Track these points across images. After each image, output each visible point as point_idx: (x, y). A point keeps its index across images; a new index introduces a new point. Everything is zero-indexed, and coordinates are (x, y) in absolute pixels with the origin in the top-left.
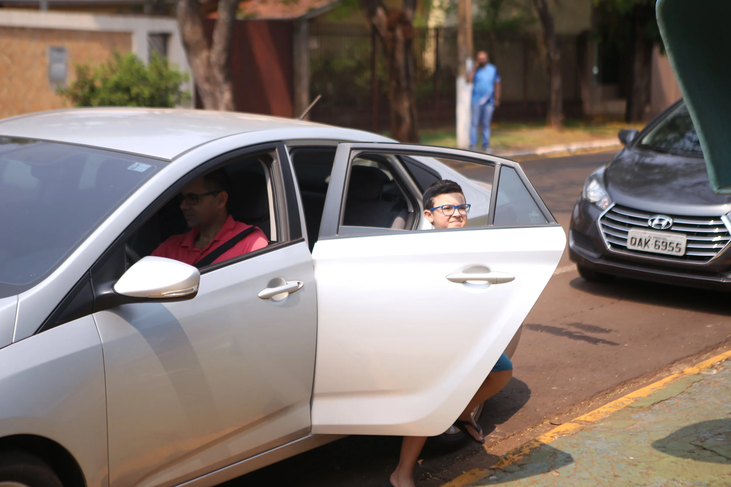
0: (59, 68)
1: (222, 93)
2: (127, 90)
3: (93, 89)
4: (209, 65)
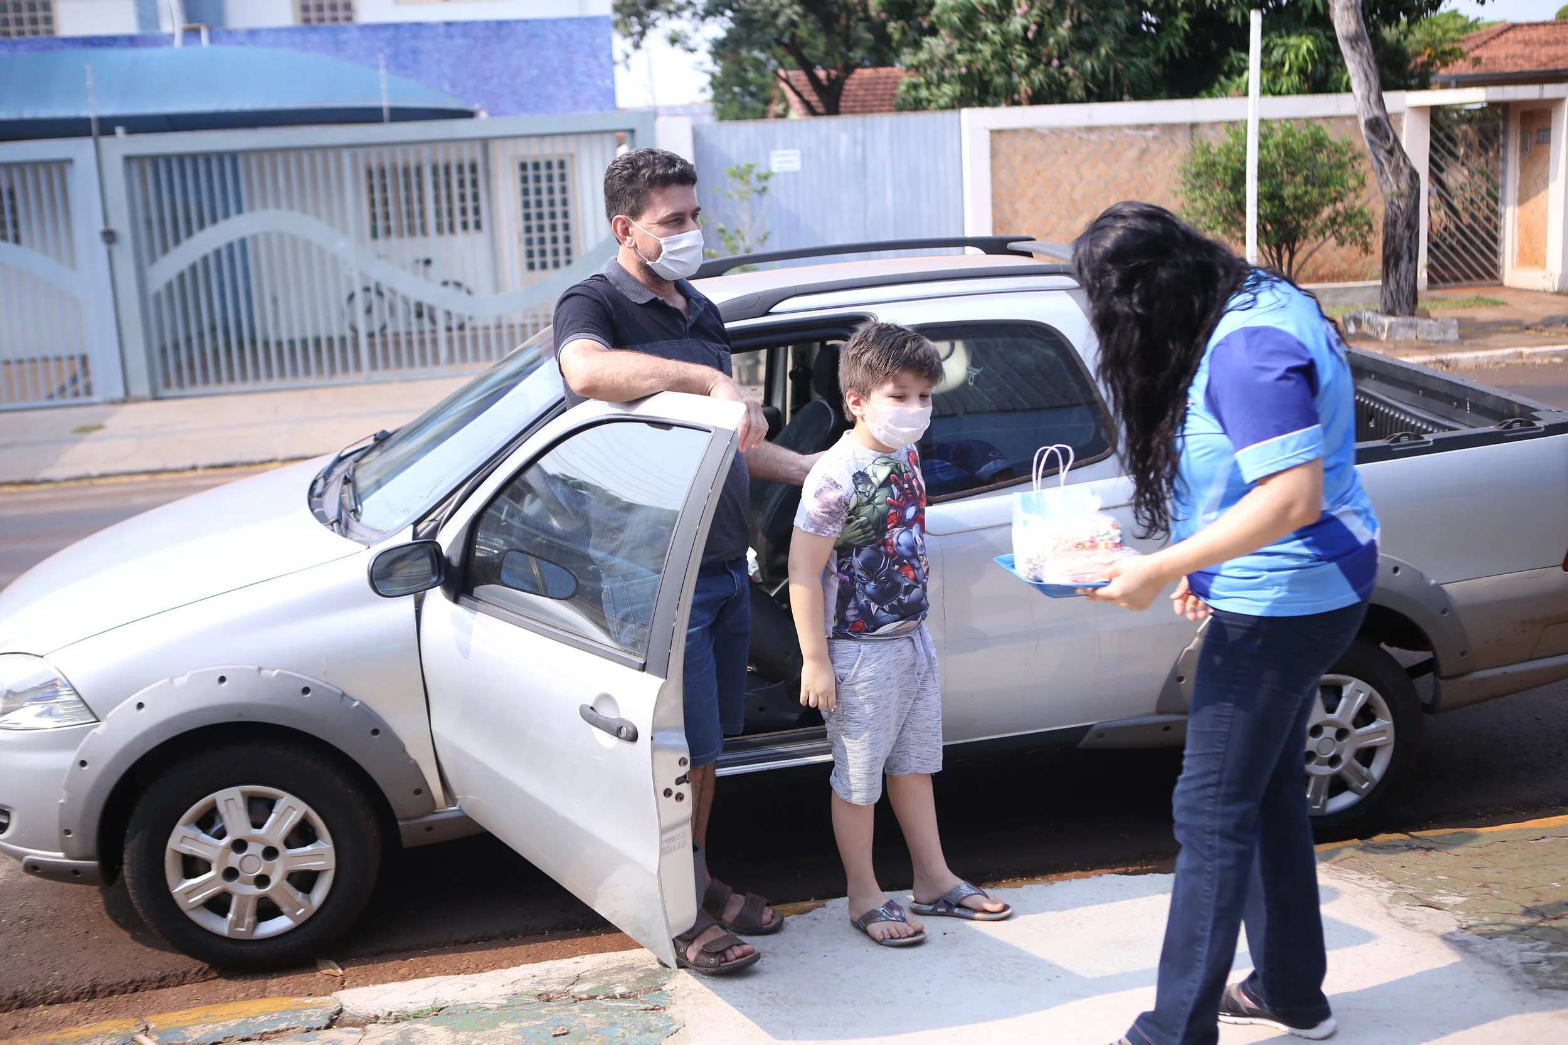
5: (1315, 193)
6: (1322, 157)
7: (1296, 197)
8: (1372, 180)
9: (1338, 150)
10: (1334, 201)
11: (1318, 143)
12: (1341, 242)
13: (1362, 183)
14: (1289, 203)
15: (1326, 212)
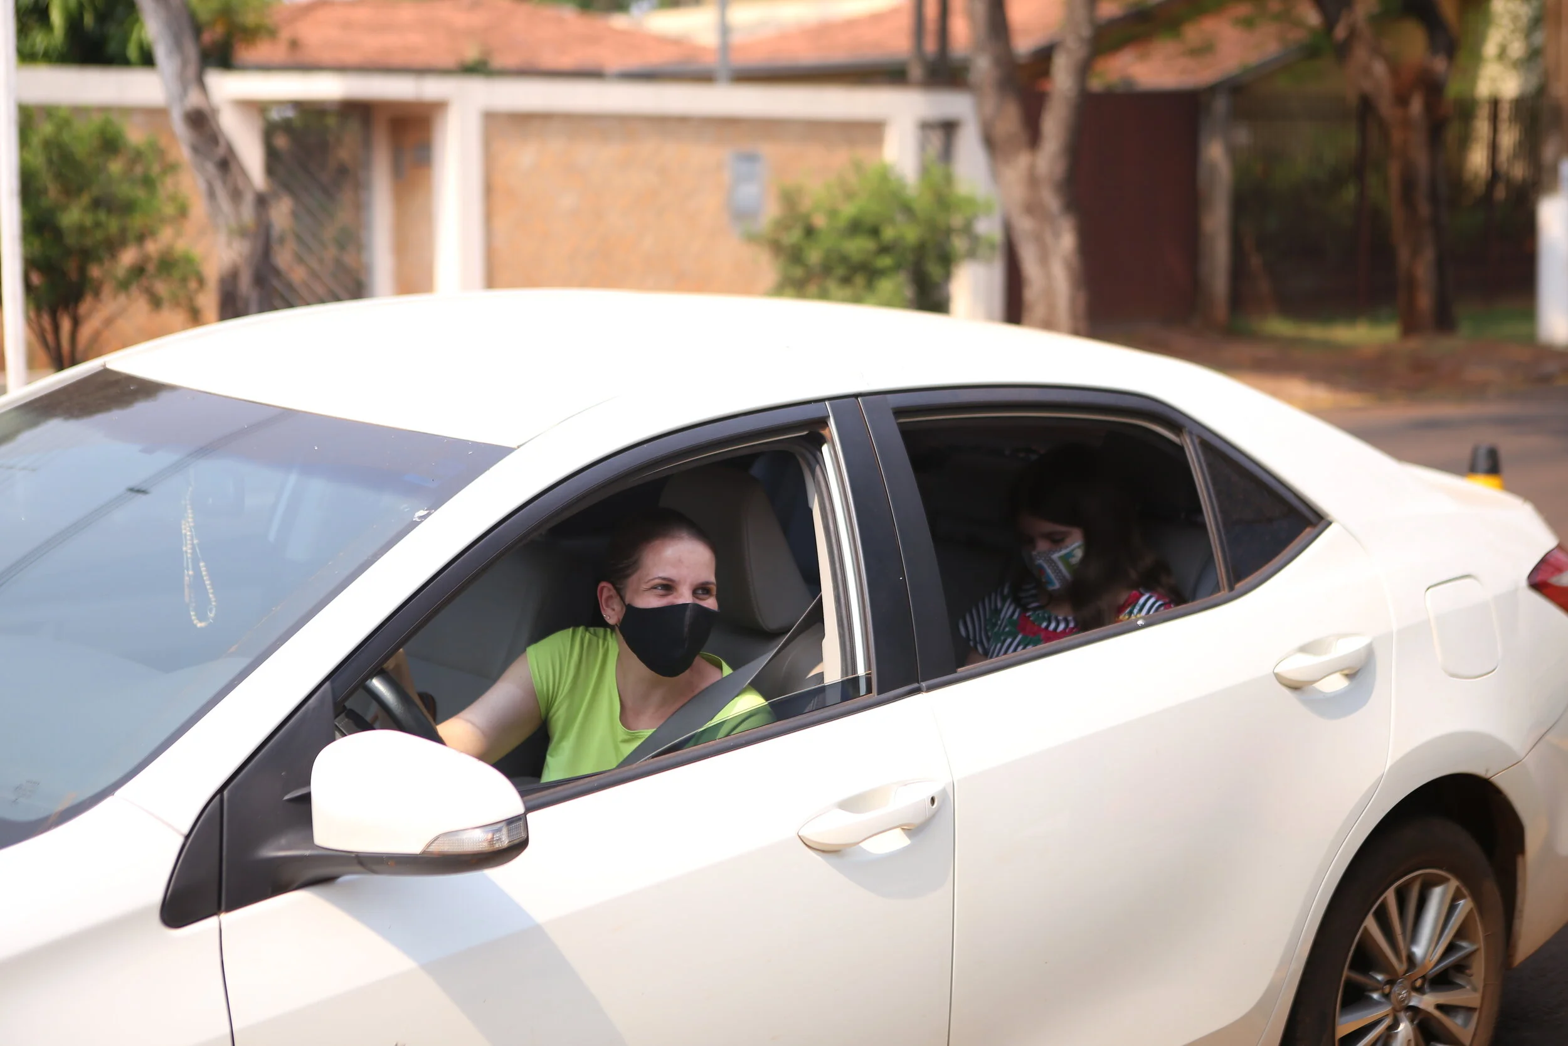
0: (749, 192)
1: (1057, 235)
2: (875, 232)
3: (810, 232)
4: (1033, 181)
5: (113, 225)
6: (115, 167)
7: (82, 230)
8: (199, 208)
9: (138, 156)
10: (141, 238)
11: (110, 144)
12: (156, 302)
13: (183, 212)
14: (71, 240)
15: (128, 257)
